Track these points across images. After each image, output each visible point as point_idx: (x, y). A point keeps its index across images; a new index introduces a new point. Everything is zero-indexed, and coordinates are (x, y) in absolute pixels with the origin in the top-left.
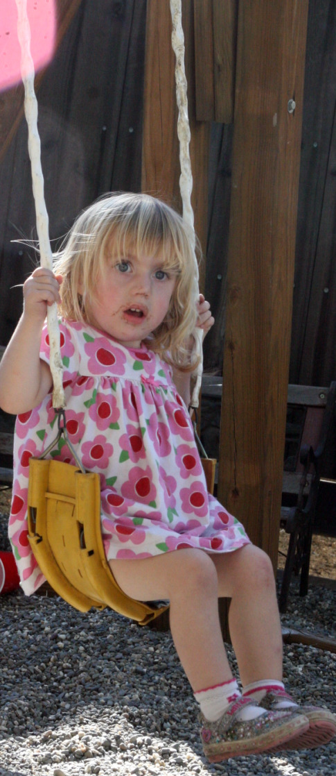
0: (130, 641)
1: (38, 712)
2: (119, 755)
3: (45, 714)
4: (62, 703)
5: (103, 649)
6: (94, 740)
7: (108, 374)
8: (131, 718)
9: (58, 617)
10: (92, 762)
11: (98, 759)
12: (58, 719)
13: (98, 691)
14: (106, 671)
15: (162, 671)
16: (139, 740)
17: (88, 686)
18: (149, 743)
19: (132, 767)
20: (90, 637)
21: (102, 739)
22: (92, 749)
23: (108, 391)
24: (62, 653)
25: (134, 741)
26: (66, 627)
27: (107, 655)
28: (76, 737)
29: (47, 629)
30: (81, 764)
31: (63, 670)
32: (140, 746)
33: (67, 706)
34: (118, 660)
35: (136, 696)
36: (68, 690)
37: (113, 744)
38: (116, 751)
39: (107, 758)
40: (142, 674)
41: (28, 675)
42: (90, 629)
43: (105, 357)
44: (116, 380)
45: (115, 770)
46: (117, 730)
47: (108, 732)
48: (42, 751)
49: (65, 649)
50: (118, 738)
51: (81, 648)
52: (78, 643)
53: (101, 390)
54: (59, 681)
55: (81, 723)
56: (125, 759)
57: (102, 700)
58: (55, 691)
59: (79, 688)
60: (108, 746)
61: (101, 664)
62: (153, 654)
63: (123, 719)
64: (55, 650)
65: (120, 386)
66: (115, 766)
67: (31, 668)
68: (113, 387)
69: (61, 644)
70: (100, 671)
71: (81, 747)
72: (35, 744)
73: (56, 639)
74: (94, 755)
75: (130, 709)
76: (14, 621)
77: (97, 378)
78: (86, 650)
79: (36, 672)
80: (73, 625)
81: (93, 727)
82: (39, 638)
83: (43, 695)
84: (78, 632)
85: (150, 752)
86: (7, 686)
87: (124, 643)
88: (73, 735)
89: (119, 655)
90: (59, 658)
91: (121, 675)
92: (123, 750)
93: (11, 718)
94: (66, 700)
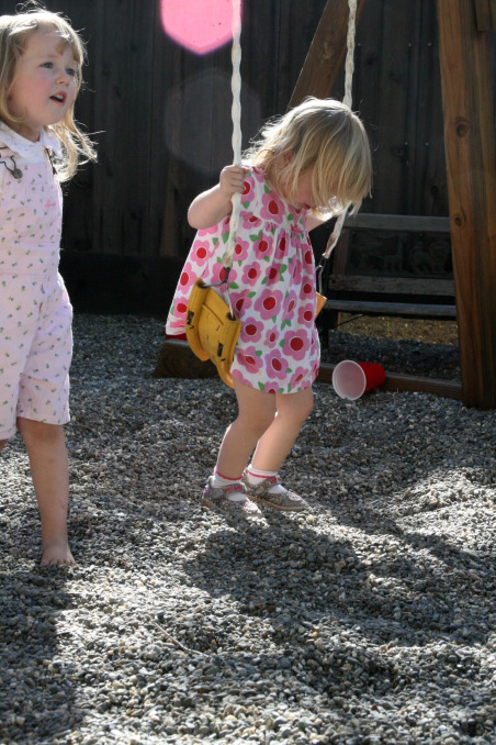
0: (462, 419)
1: (398, 477)
2: (462, 504)
3: (404, 479)
4: (417, 470)
5: (443, 427)
6: (443, 494)
7: (271, 221)
8: (468, 476)
9: (408, 407)
10: (443, 511)
11: (447, 508)
12: (415, 481)
13: (442, 458)
14: (447, 443)
15: (488, 439)
16: (476, 491)
17: (434, 455)
18: (484, 493)
19: (473, 512)
20: (433, 420)
21: (449, 493)
22: (442, 501)
23: (268, 234)
24: (413, 433)
25: (472, 492)
26: (414, 414)
27: (447, 431)
28: (429, 494)
29: (400, 416)
30: (435, 513)
31: (415, 445)
32: (477, 496)
33: (421, 471)
34: (455, 434)
35: (471, 460)
36: (420, 459)
37: (457, 497)
38: (459, 501)
39: (454, 507)
40: (474, 443)
41: (389, 451)
42: (432, 413)
43: (274, 208)
44: (276, 226)
45: (460, 515)
46: (459, 485)
47: (452, 488)
48: (405, 506)
49: (415, 429)
50: (460, 492)
51: (427, 428)
52: (424, 424)
53: (264, 232)
54: (413, 453)
55: (432, 483)
56: (467, 507)
57: (446, 465)
58: (410, 461)
59: (428, 457)
60: (453, 498)
61: (443, 439)
62: (480, 428)
63: (462, 477)
64: (408, 431)
65: (277, 232)
66: (460, 512)
67: (391, 445)
68: (273, 231)
69: (411, 426)
70: (442, 443)
71: (433, 500)
72: (399, 501)
73: (407, 423)
74: (444, 506)
75: (467, 469)
76: (376, 412)
77: (264, 222)
78: (431, 429)
79: (395, 448)
80: (419, 411)
81: (440, 485)
82: (395, 423)
83: (401, 465)
84: (423, 416)
85: (485, 500)
86: (375, 461)
87: (458, 422)
88: (427, 492)
89: (456, 430)
90: (411, 437)
91: (458, 445)
92: (465, 500)
93: (380, 484)
94: (419, 467)
